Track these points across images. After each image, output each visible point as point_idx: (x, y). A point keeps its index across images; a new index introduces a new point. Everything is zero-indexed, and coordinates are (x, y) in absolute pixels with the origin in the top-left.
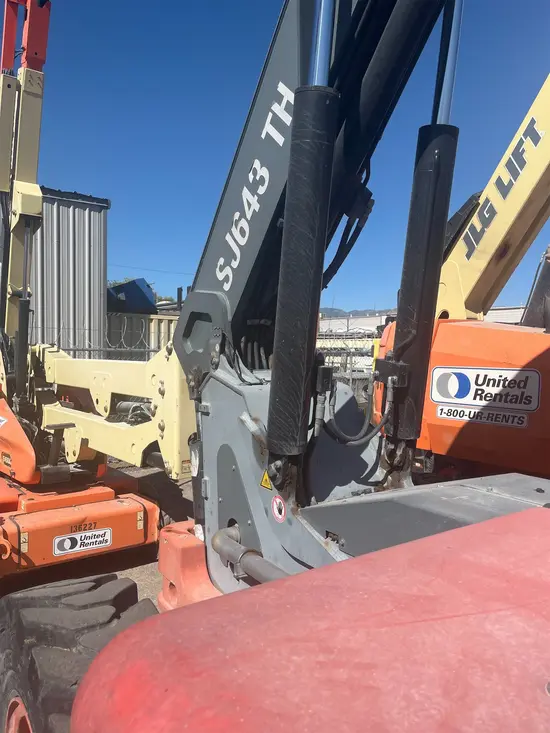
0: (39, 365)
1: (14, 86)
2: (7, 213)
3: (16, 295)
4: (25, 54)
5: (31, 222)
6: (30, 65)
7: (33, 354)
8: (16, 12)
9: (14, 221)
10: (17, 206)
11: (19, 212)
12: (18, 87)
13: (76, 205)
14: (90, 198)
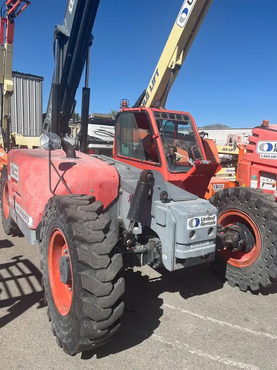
0: (14, 139)
1: (3, 50)
2: (2, 89)
3: (6, 116)
4: (7, 39)
5: (10, 93)
6: (8, 43)
7: (12, 136)
8: (4, 25)
9: (5, 93)
10: (5, 88)
11: (6, 90)
12: (5, 50)
13: (30, 79)
14: (35, 76)
